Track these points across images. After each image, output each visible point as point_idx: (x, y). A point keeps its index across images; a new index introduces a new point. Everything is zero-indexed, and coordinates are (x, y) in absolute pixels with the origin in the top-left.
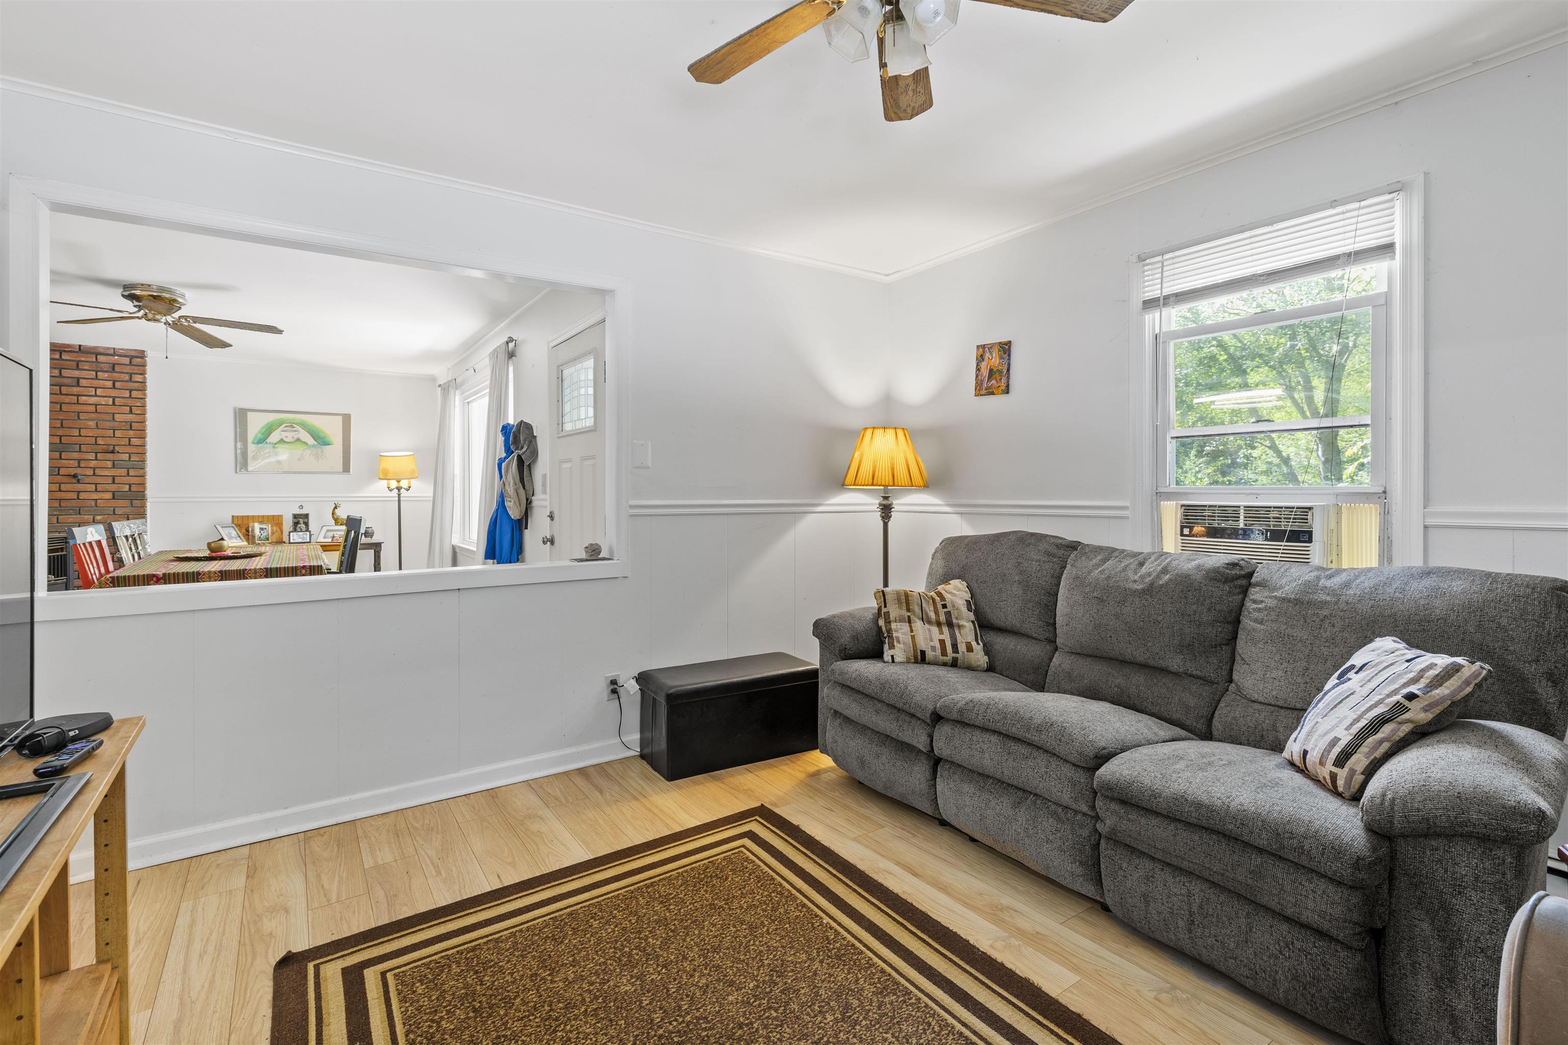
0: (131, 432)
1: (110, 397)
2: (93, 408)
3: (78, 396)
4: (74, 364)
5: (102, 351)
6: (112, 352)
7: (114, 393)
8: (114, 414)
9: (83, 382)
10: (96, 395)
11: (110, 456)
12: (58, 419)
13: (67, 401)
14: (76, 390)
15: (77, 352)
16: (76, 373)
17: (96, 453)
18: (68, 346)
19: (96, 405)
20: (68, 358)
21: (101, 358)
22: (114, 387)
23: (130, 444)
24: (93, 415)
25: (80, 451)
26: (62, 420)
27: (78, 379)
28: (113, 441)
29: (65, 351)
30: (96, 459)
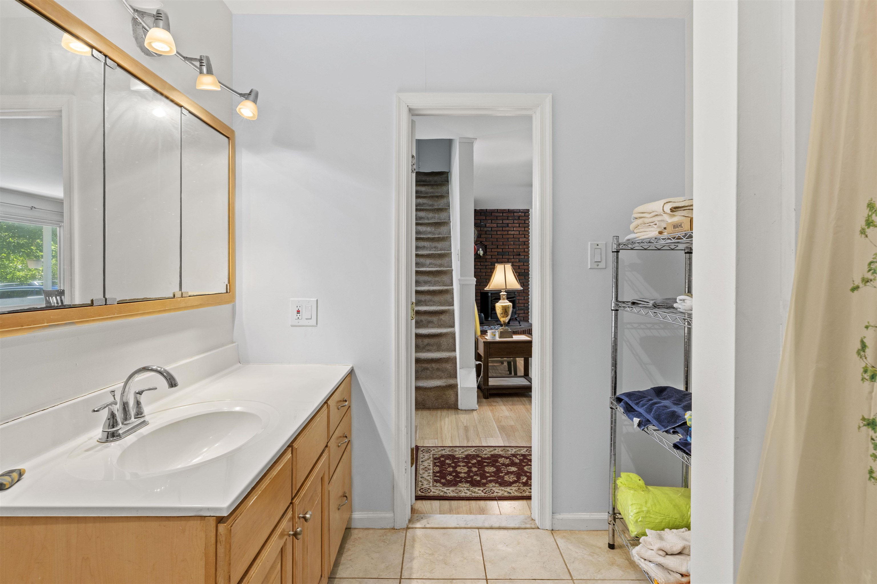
0: (525, 246)
1: (518, 231)
2: (512, 236)
3: (508, 231)
4: (507, 217)
5: (515, 211)
6: (518, 211)
7: (519, 229)
8: (519, 238)
9: (510, 225)
10: (513, 231)
11: (518, 257)
12: (502, 242)
13: (505, 233)
14: (507, 229)
15: (507, 212)
16: (507, 221)
17: (514, 256)
18: (505, 210)
19: (514, 235)
20: (505, 215)
21: (515, 214)
22: (519, 226)
23: (524, 252)
24: (513, 239)
25: (508, 255)
26: (503, 242)
27: (508, 224)
28: (519, 250)
29: (504, 212)
30: (514, 258)
